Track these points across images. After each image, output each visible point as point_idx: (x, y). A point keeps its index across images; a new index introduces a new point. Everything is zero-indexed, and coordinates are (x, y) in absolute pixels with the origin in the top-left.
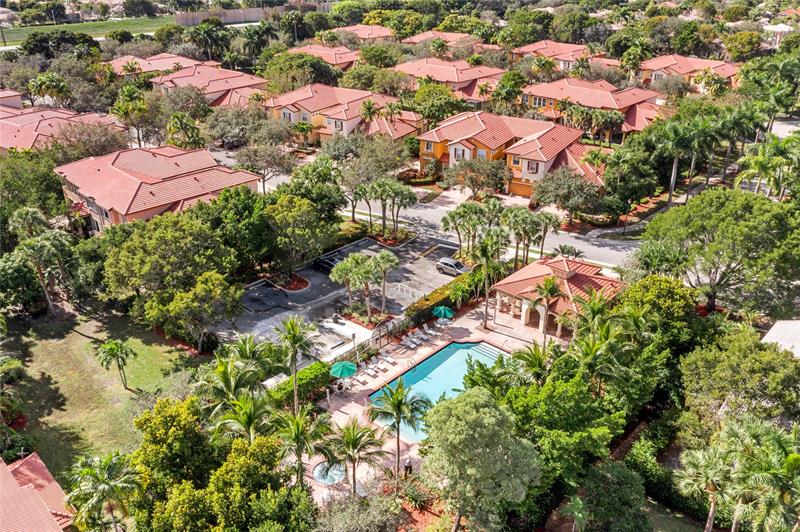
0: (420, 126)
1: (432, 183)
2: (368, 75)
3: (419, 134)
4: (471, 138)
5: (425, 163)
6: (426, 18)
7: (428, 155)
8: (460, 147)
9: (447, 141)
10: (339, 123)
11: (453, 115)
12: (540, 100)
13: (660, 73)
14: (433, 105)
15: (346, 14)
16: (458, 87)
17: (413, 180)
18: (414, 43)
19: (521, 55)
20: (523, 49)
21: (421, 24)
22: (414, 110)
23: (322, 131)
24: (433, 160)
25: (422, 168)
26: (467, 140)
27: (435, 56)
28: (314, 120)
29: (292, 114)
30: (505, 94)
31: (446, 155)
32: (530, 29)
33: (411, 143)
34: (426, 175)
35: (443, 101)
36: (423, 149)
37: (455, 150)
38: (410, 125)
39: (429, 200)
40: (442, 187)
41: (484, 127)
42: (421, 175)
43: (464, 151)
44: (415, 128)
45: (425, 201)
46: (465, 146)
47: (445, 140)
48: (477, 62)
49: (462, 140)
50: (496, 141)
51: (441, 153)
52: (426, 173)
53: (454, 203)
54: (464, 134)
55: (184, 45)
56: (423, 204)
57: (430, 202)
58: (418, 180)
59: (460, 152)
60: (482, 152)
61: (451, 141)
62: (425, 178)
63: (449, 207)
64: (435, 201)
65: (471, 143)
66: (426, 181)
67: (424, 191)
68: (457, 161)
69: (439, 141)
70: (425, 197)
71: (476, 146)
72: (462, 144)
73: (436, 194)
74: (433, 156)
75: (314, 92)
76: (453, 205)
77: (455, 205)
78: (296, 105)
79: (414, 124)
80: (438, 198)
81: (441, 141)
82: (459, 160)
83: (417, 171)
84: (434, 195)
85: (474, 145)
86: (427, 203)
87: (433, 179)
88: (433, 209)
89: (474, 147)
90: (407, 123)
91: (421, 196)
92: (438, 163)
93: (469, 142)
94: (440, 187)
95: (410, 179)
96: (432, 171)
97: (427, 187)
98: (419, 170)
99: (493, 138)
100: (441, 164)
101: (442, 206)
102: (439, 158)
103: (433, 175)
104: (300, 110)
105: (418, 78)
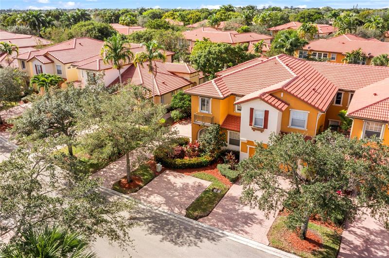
1: (211, 165)
4: (280, 90)
5: (198, 131)
6: (203, 15)
7: (203, 118)
8: (260, 107)
9: (234, 95)
12: (319, 55)
14: (210, 52)
17: (178, 161)
19: (276, 31)
20: (278, 28)
21: (200, 18)
24: (211, 127)
25: (195, 137)
26: (272, 94)
27: (209, 27)
29: (43, 66)
31: (233, 119)
34: (202, 151)
36: (196, 109)
37: (252, 110)
38: (183, 78)
39: (204, 210)
40: (228, 175)
41: (293, 74)
42: (194, 150)
43: (267, 113)
44: (189, 82)
45: (196, 213)
46: (270, 104)
47: (232, 94)
48: (246, 31)
49: (264, 94)
50: (320, 96)
51: (226, 115)
52: (201, 147)
53: (257, 219)
54: (263, 86)
55: (17, 26)
56: (194, 222)
57: (207, 216)
58: (187, 160)
59: (259, 115)
60: (300, 115)
61: (243, 96)
62: (199, 156)
63: (246, 233)
64: (218, 214)
65: (279, 100)
66: (201, 163)
67: (197, 184)
68: (254, 129)
69: (222, 96)
70: (198, 200)
71: (288, 105)
72: (263, 100)
73: (219, 191)
74: (212, 120)
75: (78, 45)
76: (254, 225)
77: (259, 226)
78: (49, 56)
79: (188, 77)
80: (223, 202)
81: (225, 95)
82: (258, 129)
83: (187, 143)
84: (216, 195)
85: (286, 103)
86: (201, 220)
87: (213, 157)
88: (213, 239)
89: (286, 106)
90: (177, 76)
91: (190, 198)
92: (220, 133)
93: (276, 98)
94: (225, 176)
95: (174, 158)
96: (210, 144)
97: (202, 173)
98: (191, 140)
99: (313, 92)
100: (225, 134)
101: (233, 228)
102: (221, 123)
103: (212, 152)
104: (53, 62)
105: (195, 42)
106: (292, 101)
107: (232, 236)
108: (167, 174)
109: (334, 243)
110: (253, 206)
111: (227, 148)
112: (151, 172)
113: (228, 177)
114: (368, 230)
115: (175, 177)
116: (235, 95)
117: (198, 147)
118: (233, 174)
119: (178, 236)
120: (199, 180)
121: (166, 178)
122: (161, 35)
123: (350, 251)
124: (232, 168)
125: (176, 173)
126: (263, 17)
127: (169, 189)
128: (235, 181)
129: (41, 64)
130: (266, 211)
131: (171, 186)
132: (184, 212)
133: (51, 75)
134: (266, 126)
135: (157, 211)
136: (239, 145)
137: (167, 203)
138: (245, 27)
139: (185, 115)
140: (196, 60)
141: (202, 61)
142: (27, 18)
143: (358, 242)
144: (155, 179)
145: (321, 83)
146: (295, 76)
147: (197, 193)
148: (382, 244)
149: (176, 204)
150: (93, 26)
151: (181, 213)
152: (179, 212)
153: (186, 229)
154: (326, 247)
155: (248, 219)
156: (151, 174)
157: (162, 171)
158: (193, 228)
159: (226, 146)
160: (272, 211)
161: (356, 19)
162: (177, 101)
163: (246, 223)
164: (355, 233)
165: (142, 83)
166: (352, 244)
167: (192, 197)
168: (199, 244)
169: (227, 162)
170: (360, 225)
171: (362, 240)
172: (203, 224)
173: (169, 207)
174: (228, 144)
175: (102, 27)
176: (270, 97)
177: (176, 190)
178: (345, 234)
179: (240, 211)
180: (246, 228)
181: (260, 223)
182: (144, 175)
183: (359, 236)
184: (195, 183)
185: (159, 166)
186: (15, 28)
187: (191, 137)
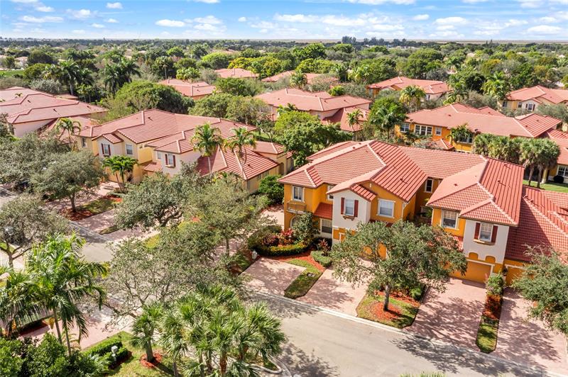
0: (283, 160)
1: (304, 252)
2: (222, 102)
3: (281, 173)
4: (369, 181)
5: (291, 219)
6: (284, 63)
7: (296, 207)
8: (351, 198)
10: (170, 157)
11: (326, 146)
12: (423, 128)
13: (532, 102)
14: (299, 133)
15: (213, 61)
16: (322, 116)
17: (273, 249)
18: (274, 82)
19: (379, 89)
20: (381, 84)
21: (280, 67)
22: (273, 141)
23: (150, 167)
24: (304, 215)
25: (287, 225)
26: (361, 185)
27: (294, 87)
28: (141, 154)
29: (112, 146)
30: (387, 121)
31: (325, 207)
32: (382, 69)
33: (271, 185)
34: (295, 239)
35: (313, 128)
36: (289, 197)
37: (343, 199)
38: (269, 159)
39: (301, 291)
40: (321, 260)
41: (383, 163)
42: (287, 238)
43: (356, 202)
44: (276, 163)
45: (294, 294)
46: (359, 194)
47: (324, 183)
48: (340, 93)
49: (354, 184)
50: (406, 185)
51: (318, 203)
52: (295, 235)
53: (348, 297)
54: (354, 175)
55: (44, 81)
56: (293, 300)
57: (304, 295)
58: (281, 247)
59: (350, 204)
60: (387, 204)
61: (335, 185)
62: (292, 243)
63: (339, 308)
64: (313, 293)
65: (368, 190)
66: (295, 250)
67: (292, 269)
68: (345, 218)
69: (314, 186)
70: (294, 283)
71: (376, 195)
72: (353, 191)
73: (313, 276)
74: (305, 209)
75: (147, 119)
76: (346, 302)
77: (350, 302)
78: (119, 135)
79: (274, 158)
80: (317, 284)
81: (318, 185)
82: (349, 217)
83: (279, 231)
84: (311, 279)
85: (374, 193)
86: (299, 299)
87: (306, 244)
88: (310, 313)
89: (374, 196)
90: (263, 157)
91: (287, 281)
92: (313, 221)
93: (365, 188)
94: (318, 262)
95: (268, 246)
96: (304, 232)
97: (296, 260)
98: (283, 228)
99: (401, 182)
100: (317, 222)
101: (326, 305)
102: (313, 212)
103: (305, 239)
104: (122, 141)
105: (278, 107)
106: (379, 192)
107: (326, 310)
108: (263, 261)
109: (411, 313)
110: (343, 279)
111: (320, 236)
112: (247, 259)
113: (322, 263)
114: (441, 304)
115: (271, 263)
116: (327, 184)
117: (292, 235)
118: (326, 260)
119: (280, 311)
120: (294, 266)
121: (263, 264)
122: (238, 102)
123: (423, 319)
124: (326, 255)
125: (271, 260)
126: (361, 72)
127: (266, 274)
128: (328, 266)
129: (110, 144)
130: (352, 282)
131: (268, 272)
132: (283, 293)
133: (125, 158)
134: (356, 215)
135: (259, 293)
136: (331, 233)
137: (266, 286)
138: (339, 87)
139: (273, 201)
140: (285, 141)
141: (291, 142)
142: (57, 71)
143: (431, 313)
144: (252, 266)
145: (411, 171)
146: (385, 165)
147: (293, 277)
148: (451, 314)
149: (275, 286)
150: (152, 89)
151: (280, 294)
152: (279, 294)
153: (286, 306)
154: (404, 316)
155: (341, 297)
156: (247, 262)
157: (257, 259)
158: (292, 305)
159: (319, 233)
160: (357, 283)
161: (477, 75)
162: (266, 186)
163: (338, 301)
164: (430, 306)
165: (226, 166)
166: (427, 314)
167: (289, 281)
168: (299, 316)
169: (320, 249)
170: (436, 300)
171: (435, 311)
172: (301, 302)
173: (269, 289)
174: (321, 231)
175: (164, 89)
176: (360, 187)
177: (274, 275)
178: (423, 308)
179: (333, 291)
180: (338, 304)
181: (351, 300)
182: (241, 262)
183: (433, 309)
184: (290, 269)
185: (255, 254)
186: (40, 83)
187: (283, 224)
